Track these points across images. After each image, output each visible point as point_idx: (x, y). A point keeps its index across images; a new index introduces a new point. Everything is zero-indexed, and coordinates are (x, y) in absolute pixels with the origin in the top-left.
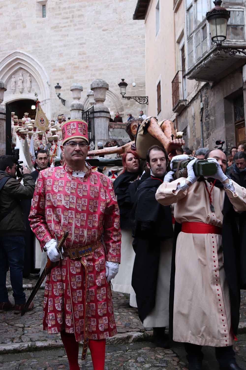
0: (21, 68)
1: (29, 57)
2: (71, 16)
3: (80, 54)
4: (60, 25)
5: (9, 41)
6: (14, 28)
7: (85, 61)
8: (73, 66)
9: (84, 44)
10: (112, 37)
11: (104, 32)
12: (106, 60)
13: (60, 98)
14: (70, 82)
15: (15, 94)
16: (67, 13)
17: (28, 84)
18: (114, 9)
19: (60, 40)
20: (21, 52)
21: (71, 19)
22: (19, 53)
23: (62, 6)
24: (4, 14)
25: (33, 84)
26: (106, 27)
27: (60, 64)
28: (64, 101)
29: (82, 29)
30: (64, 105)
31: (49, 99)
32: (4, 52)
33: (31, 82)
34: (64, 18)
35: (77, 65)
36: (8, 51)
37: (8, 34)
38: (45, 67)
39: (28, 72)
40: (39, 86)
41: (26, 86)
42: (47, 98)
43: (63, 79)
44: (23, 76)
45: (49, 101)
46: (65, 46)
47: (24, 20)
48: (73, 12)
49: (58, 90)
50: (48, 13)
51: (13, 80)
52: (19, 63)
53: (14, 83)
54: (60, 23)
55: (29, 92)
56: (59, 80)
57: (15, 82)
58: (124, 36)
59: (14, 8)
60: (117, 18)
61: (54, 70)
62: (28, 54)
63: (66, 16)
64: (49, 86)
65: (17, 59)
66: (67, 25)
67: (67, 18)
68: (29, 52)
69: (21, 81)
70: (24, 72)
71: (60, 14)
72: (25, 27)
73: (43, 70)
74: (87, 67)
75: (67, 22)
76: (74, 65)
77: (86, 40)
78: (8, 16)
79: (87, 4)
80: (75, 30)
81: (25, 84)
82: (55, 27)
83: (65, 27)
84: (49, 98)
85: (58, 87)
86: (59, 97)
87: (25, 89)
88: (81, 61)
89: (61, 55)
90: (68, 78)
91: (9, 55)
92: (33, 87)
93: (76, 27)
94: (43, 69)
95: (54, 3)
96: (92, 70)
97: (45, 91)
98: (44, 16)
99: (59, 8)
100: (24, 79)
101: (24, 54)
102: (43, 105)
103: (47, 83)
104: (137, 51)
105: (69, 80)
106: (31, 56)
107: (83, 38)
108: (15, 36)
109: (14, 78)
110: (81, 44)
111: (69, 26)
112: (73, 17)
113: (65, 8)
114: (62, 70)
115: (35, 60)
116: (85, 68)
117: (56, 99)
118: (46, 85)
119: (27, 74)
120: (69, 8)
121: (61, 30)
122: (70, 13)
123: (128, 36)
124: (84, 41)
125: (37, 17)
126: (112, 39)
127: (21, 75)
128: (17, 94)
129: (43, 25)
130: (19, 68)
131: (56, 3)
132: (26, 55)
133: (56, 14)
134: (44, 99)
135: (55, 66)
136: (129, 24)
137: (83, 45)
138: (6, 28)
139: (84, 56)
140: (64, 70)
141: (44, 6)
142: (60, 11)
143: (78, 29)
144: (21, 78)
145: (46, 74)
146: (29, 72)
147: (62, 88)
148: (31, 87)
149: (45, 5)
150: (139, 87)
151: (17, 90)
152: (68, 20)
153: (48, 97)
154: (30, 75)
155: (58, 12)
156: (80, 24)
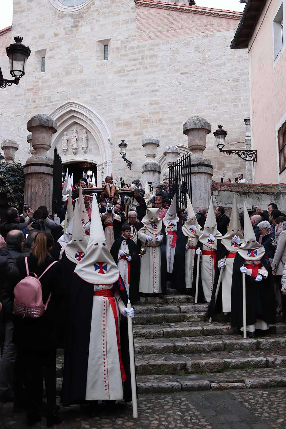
0: (76, 123)
1: (87, 109)
2: (140, 57)
3: (151, 104)
4: (126, 69)
5: (60, 89)
6: (68, 73)
7: (158, 113)
8: (143, 119)
9: (157, 91)
10: (193, 81)
11: (183, 76)
12: (185, 110)
13: (125, 160)
14: (138, 139)
15: (67, 155)
16: (135, 54)
17: (84, 143)
18: (196, 47)
19: (126, 87)
20: (76, 102)
21: (140, 60)
22: (74, 103)
23: (129, 45)
24: (56, 57)
25: (90, 142)
26: (185, 70)
27: (126, 117)
28: (129, 164)
29: (154, 72)
30: (130, 168)
31: (111, 161)
32: (55, 103)
33: (87, 140)
34: (131, 60)
35: (148, 118)
36: (60, 102)
37: (61, 81)
38: (106, 121)
39: (84, 127)
40: (97, 145)
41: (82, 145)
42: (108, 160)
43: (129, 135)
44: (77, 133)
45: (110, 163)
46: (133, 94)
47: (80, 63)
48: (143, 51)
49: (123, 149)
50: (111, 54)
51: (65, 138)
52: (74, 117)
53: (66, 141)
54: (126, 66)
55: (85, 152)
56: (124, 136)
57: (68, 140)
58: (209, 80)
59: (69, 50)
60: (199, 59)
61: (118, 124)
62: (84, 105)
63: (135, 57)
64: (111, 144)
65: (71, 111)
66: (135, 68)
67: (135, 60)
68: (86, 102)
69: (75, 139)
70: (79, 128)
71: (126, 55)
72: (81, 72)
73: (103, 125)
74: (160, 120)
75: (135, 65)
76: (143, 117)
77: (159, 86)
78: (60, 59)
79: (160, 41)
80: (146, 74)
81: (80, 143)
82: (120, 71)
83: (132, 70)
84: (111, 159)
85: (123, 145)
86: (124, 158)
87: (81, 149)
88: (152, 113)
89: (126, 105)
90: (135, 134)
91: (61, 107)
92: (90, 147)
93: (146, 71)
94: (104, 123)
95: (119, 42)
96: (167, 124)
97: (105, 151)
98: (105, 58)
99: (126, 47)
100: (80, 137)
101: (80, 105)
102: (103, 169)
103: (109, 140)
104: (226, 99)
105: (137, 137)
106: (88, 108)
107: (155, 83)
108: (70, 84)
109: (67, 135)
110: (153, 91)
111: (137, 69)
112: (143, 59)
113: (132, 48)
114: (128, 124)
115: (94, 112)
116: (158, 122)
117: (119, 161)
118: (107, 144)
119: (83, 130)
120: (138, 47)
121: (127, 75)
122: (139, 53)
123: (215, 80)
124: (157, 88)
125: (97, 59)
126: (193, 84)
127: (75, 131)
128: (70, 156)
129: (105, 68)
130: (73, 122)
131: (122, 41)
132: (82, 106)
133: (121, 56)
134: (104, 161)
135: (119, 119)
136: (216, 66)
137: (156, 93)
138: (58, 74)
139: (157, 106)
140: (131, 124)
141: (106, 47)
142: (126, 51)
143: (149, 73)
144: (75, 135)
145: (107, 129)
146: (86, 128)
147: (127, 148)
148: (87, 147)
149: (107, 45)
150: (230, 145)
151: (70, 150)
152: (137, 62)
153: (109, 158)
154: (87, 132)
155: (123, 53)
156: (152, 66)
